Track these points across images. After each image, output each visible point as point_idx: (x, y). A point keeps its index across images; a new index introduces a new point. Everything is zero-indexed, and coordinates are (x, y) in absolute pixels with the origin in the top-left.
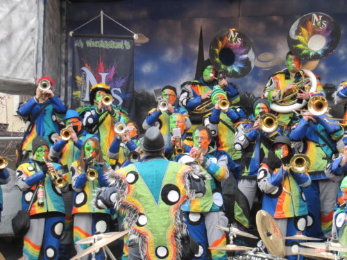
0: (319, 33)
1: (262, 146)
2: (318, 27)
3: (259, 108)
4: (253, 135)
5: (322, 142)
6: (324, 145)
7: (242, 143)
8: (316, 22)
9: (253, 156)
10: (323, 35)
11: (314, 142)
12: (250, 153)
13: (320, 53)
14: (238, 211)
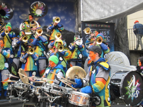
0: (40, 9)
1: (22, 46)
2: (40, 7)
3: (21, 33)
4: (19, 42)
5: (41, 47)
6: (41, 48)
7: (15, 45)
8: (39, 5)
9: (19, 50)
10: (41, 10)
11: (38, 46)
12: (17, 49)
13: (41, 15)
14: (13, 69)
